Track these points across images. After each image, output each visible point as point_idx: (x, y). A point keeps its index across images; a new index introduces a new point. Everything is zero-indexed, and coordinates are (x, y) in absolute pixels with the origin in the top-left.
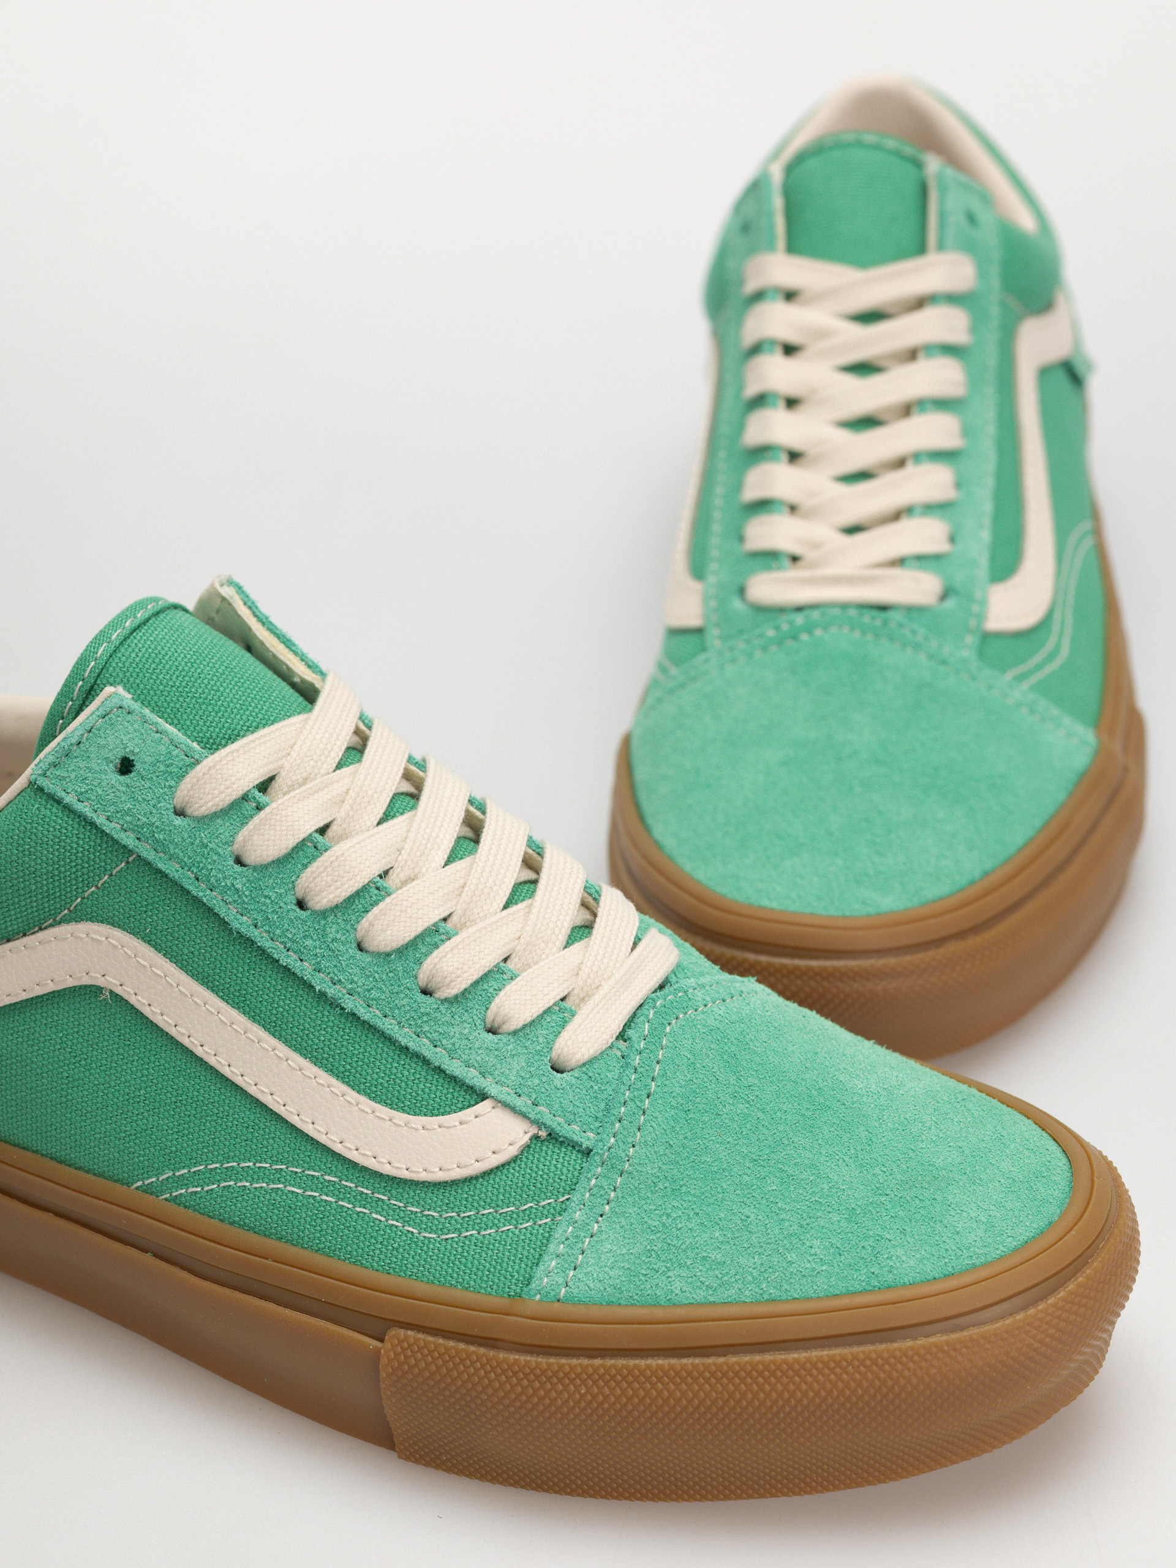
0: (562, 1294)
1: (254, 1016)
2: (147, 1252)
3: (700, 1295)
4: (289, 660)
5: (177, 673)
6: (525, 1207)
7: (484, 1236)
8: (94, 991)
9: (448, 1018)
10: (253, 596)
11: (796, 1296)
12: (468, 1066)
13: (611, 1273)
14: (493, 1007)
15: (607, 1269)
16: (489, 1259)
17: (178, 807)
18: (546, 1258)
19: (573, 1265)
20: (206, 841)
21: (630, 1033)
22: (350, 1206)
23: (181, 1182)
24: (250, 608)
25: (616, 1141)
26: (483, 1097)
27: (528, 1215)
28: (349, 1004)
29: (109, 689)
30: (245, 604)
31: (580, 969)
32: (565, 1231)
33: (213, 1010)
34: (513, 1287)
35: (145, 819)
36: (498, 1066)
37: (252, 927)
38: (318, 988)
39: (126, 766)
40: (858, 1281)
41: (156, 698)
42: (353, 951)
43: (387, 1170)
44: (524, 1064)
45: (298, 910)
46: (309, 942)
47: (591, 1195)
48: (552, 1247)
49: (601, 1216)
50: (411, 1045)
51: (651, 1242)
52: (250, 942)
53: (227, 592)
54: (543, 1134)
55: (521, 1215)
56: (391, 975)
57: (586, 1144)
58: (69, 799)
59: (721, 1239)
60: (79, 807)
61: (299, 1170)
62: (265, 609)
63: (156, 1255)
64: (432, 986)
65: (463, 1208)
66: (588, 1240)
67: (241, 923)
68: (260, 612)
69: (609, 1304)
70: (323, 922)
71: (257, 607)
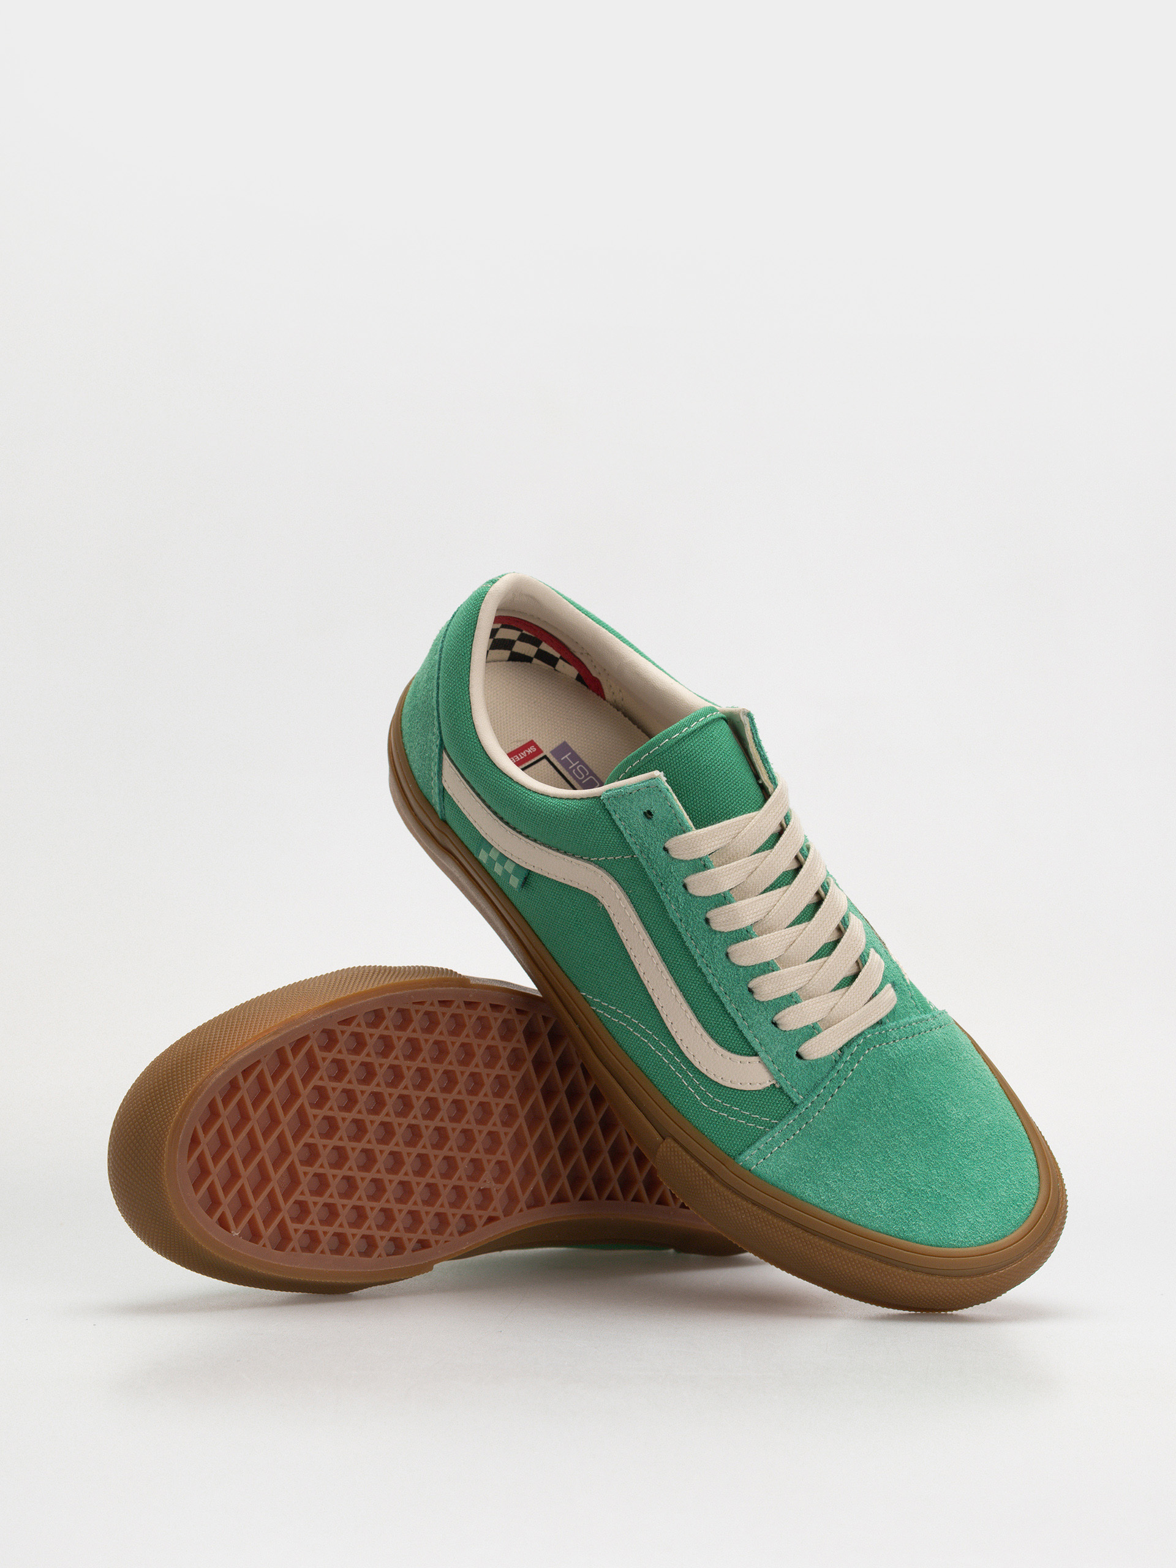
0: (753, 1168)
1: (664, 959)
2: (577, 1024)
3: (816, 1201)
4: (761, 771)
5: (697, 770)
6: (755, 1116)
7: (729, 1119)
8: (596, 900)
9: (756, 1010)
10: (758, 726)
11: (861, 1223)
12: (755, 1037)
13: (780, 1170)
14: (780, 1015)
15: (778, 1168)
16: (727, 1132)
17: (666, 847)
18: (752, 1148)
19: (764, 1157)
20: (672, 871)
21: (846, 1049)
22: (674, 1069)
23: (605, 1009)
24: (753, 734)
25: (811, 1106)
26: (756, 1055)
27: (755, 1121)
28: (710, 979)
29: (656, 773)
30: (751, 730)
31: (834, 1007)
32: (767, 1139)
33: (646, 946)
34: (733, 1151)
35: (648, 846)
36: (770, 1044)
37: (679, 920)
38: (699, 965)
39: (648, 814)
40: (895, 1229)
41: (681, 779)
42: (723, 956)
43: (697, 1065)
44: (782, 1049)
45: (704, 923)
46: (703, 942)
47: (787, 1128)
48: (757, 1144)
49: (788, 1140)
50: (732, 1014)
51: (805, 1165)
52: (675, 927)
53: (745, 720)
54: (777, 1086)
55: (751, 1119)
56: (736, 976)
57: (796, 1101)
58: (616, 817)
59: (840, 1178)
60: (618, 823)
61: (657, 1039)
62: (761, 735)
63: (580, 1028)
64: (754, 990)
65: (725, 1101)
66: (777, 1148)
67: (675, 916)
68: (757, 737)
69: (773, 1184)
70: (713, 936)
71: (756, 734)
